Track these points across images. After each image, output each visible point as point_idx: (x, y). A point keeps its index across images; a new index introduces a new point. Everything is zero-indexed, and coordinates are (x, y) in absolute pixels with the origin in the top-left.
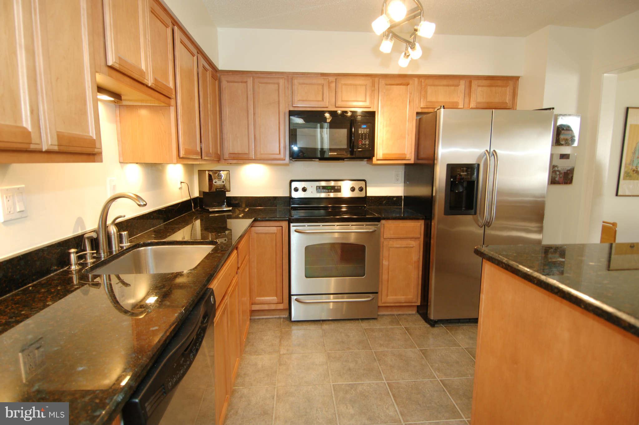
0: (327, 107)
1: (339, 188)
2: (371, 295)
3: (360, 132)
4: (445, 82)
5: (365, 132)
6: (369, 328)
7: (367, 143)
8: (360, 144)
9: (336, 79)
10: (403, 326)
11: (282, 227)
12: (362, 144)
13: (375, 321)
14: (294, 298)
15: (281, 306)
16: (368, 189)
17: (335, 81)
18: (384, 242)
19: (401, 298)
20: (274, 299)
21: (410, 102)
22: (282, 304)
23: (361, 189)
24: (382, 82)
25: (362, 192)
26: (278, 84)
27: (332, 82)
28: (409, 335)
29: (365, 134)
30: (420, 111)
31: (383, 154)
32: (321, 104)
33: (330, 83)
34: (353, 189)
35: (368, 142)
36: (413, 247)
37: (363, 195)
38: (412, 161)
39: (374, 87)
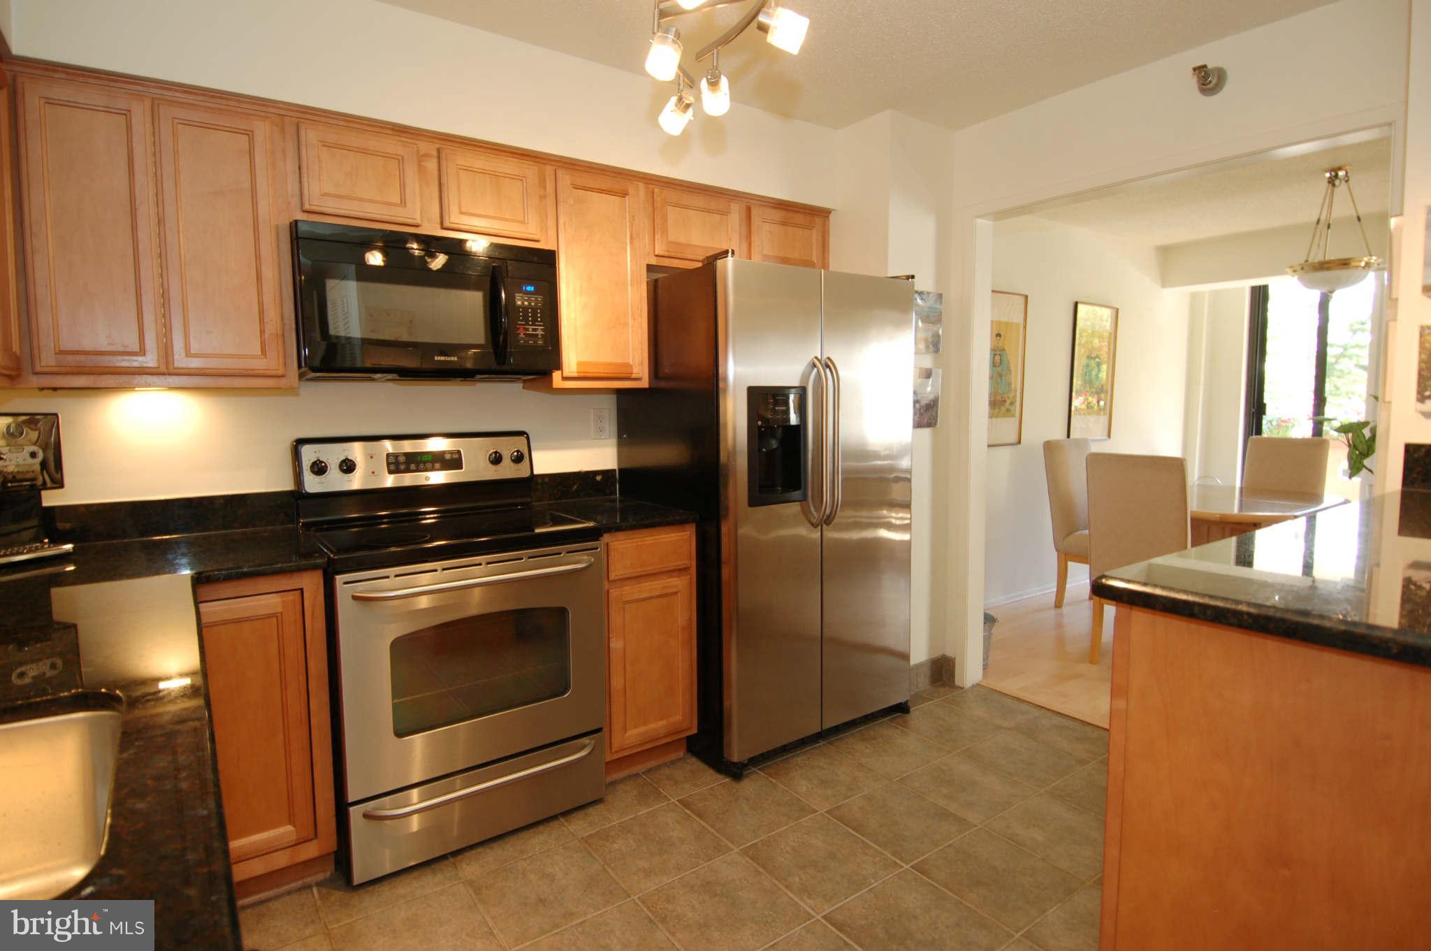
0: (417, 226)
1: (456, 456)
2: (585, 740)
3: (519, 303)
4: (699, 201)
5: (533, 304)
6: (593, 832)
7: (540, 332)
8: (522, 335)
9: (439, 151)
10: (673, 800)
11: (302, 590)
12: (526, 335)
13: (600, 807)
14: (355, 813)
15: (311, 851)
16: (534, 455)
17: (435, 153)
18: (612, 591)
19: (657, 726)
20: (285, 831)
21: (631, 238)
22: (315, 842)
23: (518, 459)
24: (565, 179)
25: (520, 465)
26: (249, 134)
27: (427, 156)
28: (698, 819)
29: (534, 310)
30: (654, 261)
31: (579, 364)
32: (400, 214)
33: (421, 158)
34: (496, 459)
35: (541, 329)
36: (676, 593)
37: (526, 474)
38: (644, 384)
39: (545, 188)
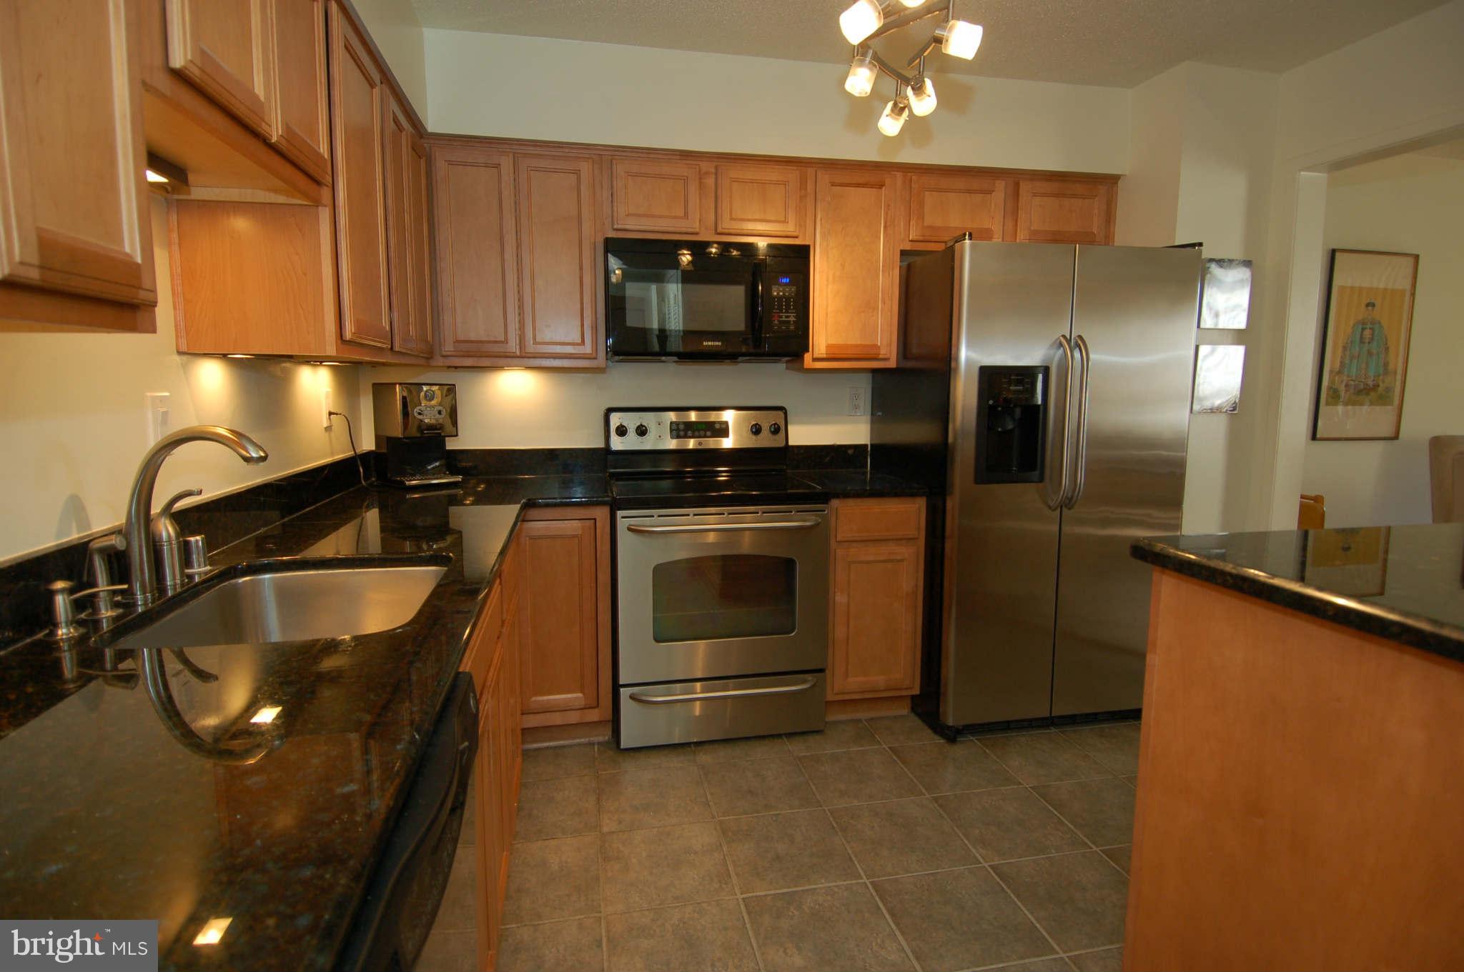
0: (697, 234)
1: (723, 426)
2: (809, 677)
3: (775, 294)
4: (961, 183)
5: (787, 294)
6: (809, 754)
7: (792, 319)
8: (776, 322)
9: (716, 168)
10: (884, 746)
11: (595, 519)
12: (780, 322)
13: (817, 737)
14: (624, 692)
15: (593, 716)
16: (791, 428)
17: (713, 170)
18: (837, 551)
19: (878, 680)
21: (888, 225)
22: (597, 710)
23: (775, 430)
24: (824, 177)
25: (777, 437)
26: (578, 173)
27: (707, 173)
28: (902, 766)
29: (788, 299)
30: (908, 247)
31: (828, 347)
32: (682, 227)
33: (701, 176)
34: (756, 430)
35: (794, 316)
36: (902, 561)
37: (782, 444)
38: (892, 364)
39: (806, 188)
